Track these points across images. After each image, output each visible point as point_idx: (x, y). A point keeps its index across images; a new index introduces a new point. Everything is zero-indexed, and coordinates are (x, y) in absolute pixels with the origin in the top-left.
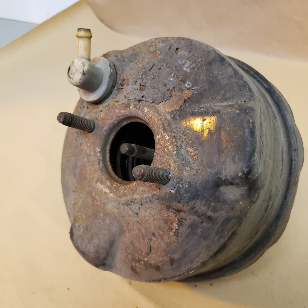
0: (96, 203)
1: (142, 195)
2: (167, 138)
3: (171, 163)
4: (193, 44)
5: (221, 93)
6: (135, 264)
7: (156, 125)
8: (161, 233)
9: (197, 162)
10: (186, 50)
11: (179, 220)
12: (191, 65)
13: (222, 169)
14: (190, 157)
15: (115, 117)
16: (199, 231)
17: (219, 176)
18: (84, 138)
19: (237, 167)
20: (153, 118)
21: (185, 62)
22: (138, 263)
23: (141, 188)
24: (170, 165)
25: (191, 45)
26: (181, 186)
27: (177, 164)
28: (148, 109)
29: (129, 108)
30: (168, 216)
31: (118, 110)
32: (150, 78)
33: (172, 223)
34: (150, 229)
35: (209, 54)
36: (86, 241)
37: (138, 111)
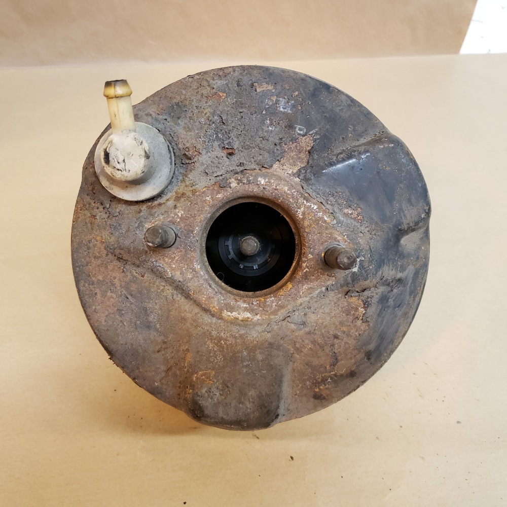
0: (225, 343)
1: (311, 294)
2: (315, 208)
3: (337, 236)
4: (273, 72)
5: (350, 129)
6: (319, 388)
7: (290, 197)
8: (345, 329)
9: (365, 222)
10: (267, 83)
11: (365, 301)
12: (288, 102)
13: (401, 217)
14: (352, 221)
15: (207, 208)
16: (391, 302)
17: (400, 227)
18: (160, 259)
19: (418, 209)
20: (280, 189)
21: (276, 100)
22: (323, 385)
23: (304, 287)
24: (335, 239)
25: (271, 74)
26: (363, 259)
27: (345, 235)
28: (265, 179)
29: (230, 187)
30: (349, 304)
31: (210, 197)
32: (234, 135)
33: (357, 309)
34: (328, 332)
35: (305, 82)
36: (234, 403)
37: (249, 186)
